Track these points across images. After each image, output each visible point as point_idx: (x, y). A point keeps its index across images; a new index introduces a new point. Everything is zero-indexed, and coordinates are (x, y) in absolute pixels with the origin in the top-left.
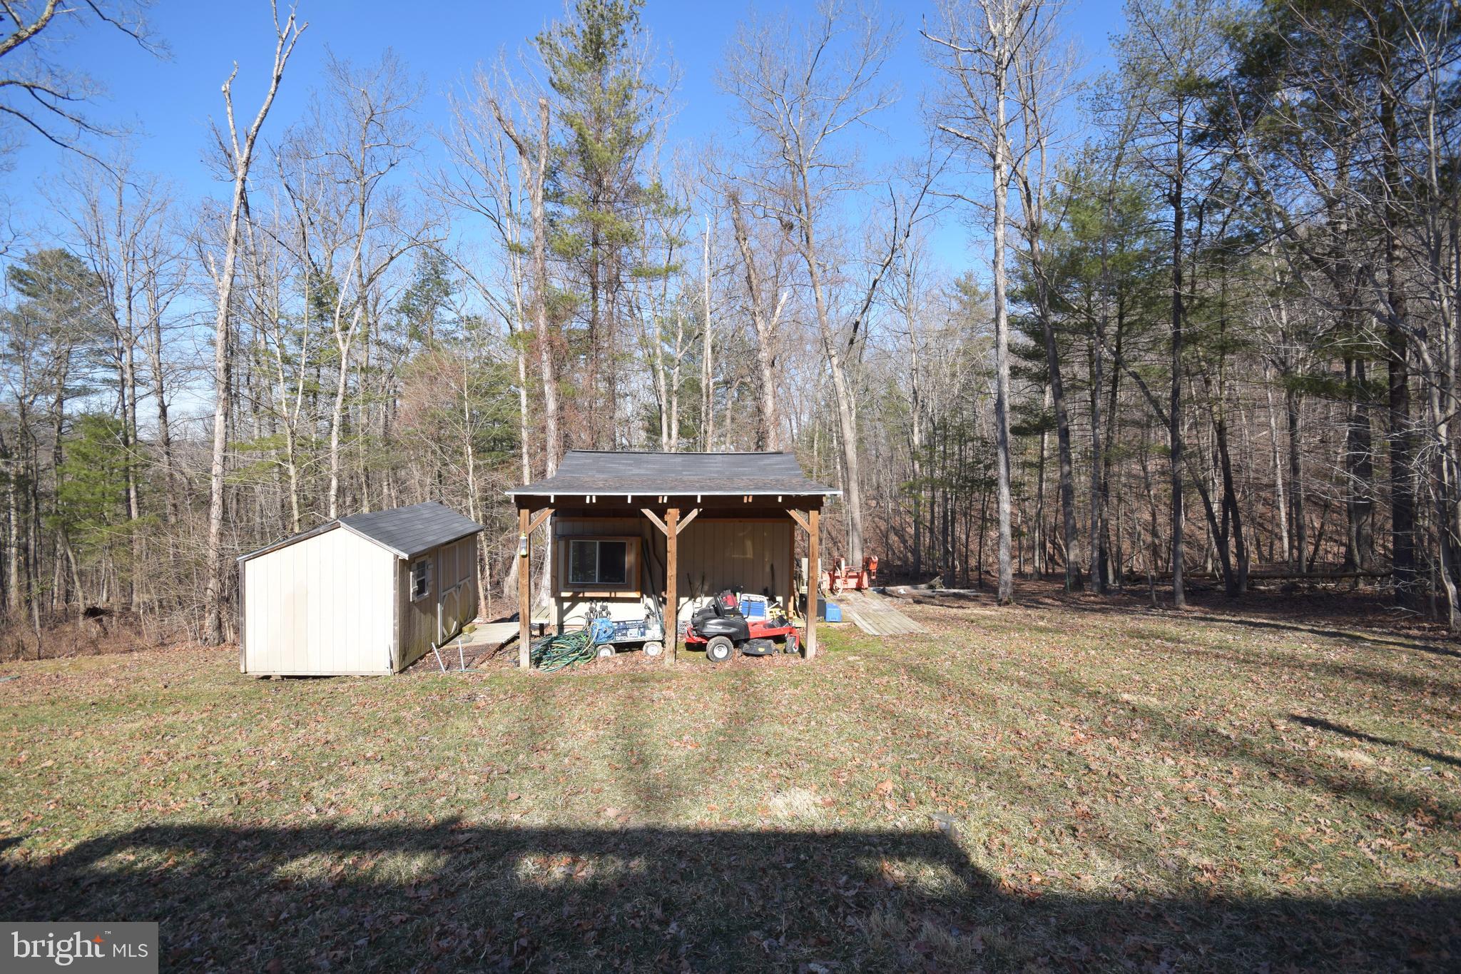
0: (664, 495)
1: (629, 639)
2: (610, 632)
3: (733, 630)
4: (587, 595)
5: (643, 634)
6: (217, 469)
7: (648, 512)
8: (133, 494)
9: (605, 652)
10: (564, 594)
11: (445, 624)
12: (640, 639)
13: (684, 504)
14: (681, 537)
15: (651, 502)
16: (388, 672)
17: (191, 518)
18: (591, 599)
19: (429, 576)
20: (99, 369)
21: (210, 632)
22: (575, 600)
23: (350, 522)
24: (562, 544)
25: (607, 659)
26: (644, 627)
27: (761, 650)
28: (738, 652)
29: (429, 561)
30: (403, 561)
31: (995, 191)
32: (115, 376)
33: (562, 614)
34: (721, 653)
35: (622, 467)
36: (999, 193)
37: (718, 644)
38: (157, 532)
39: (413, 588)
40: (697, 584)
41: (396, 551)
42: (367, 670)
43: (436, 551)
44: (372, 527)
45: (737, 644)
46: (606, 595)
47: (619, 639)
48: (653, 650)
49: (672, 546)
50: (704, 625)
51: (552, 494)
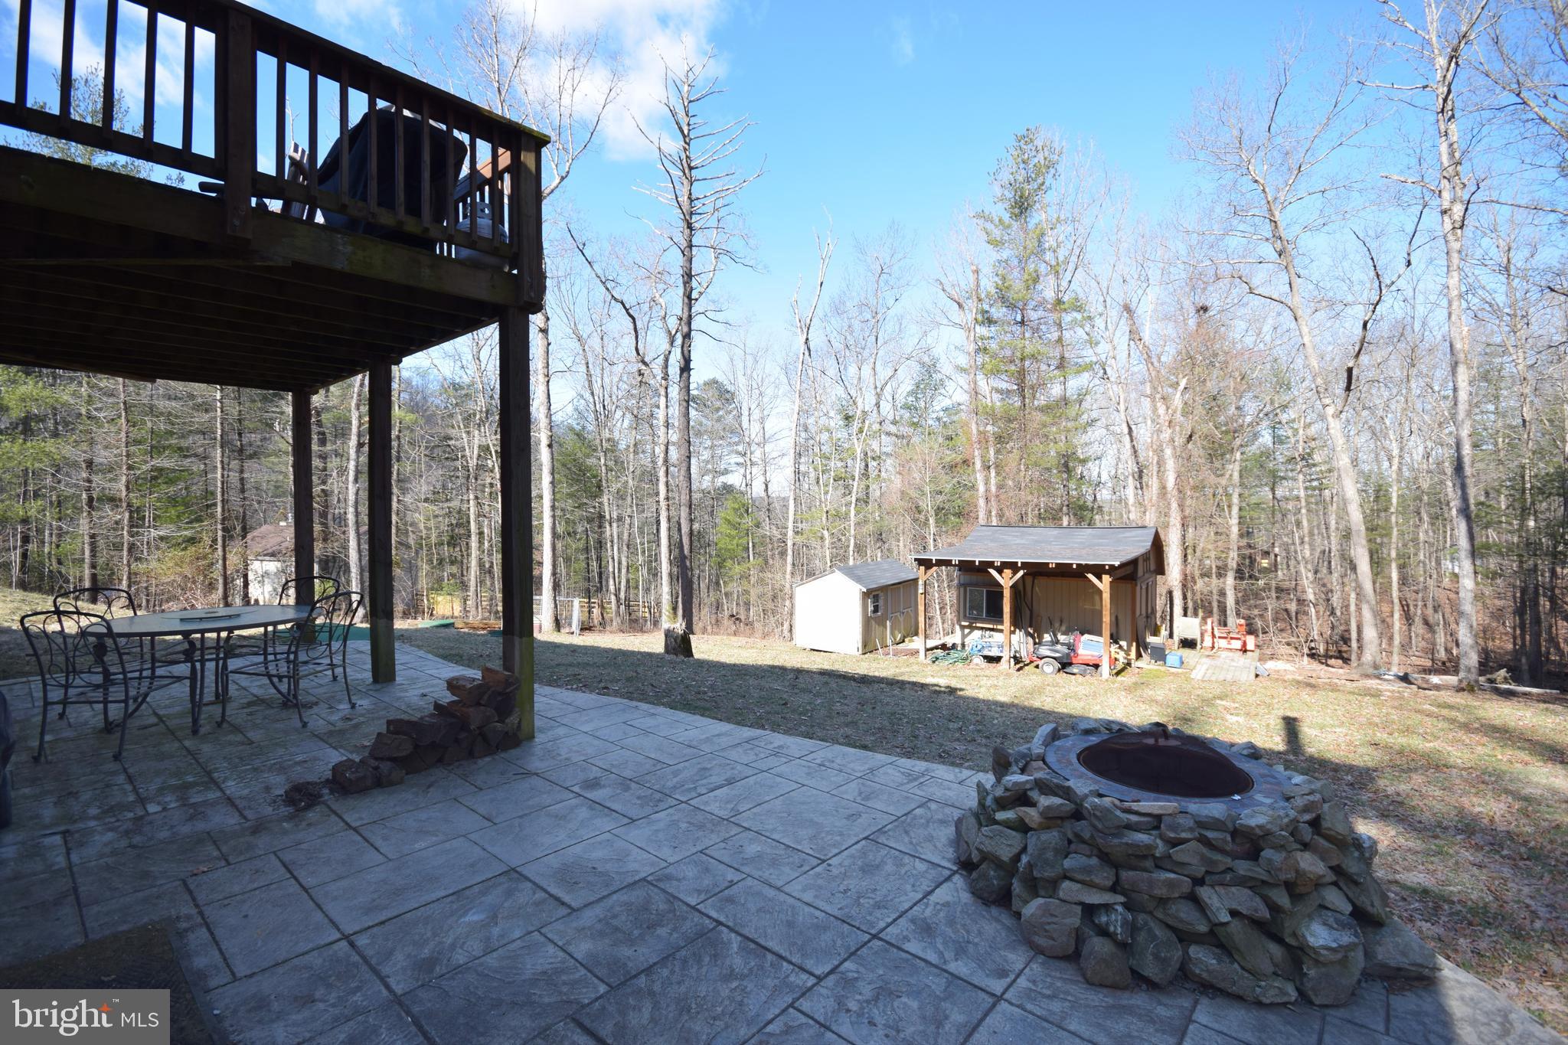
0: (1001, 560)
1: (992, 654)
2: (984, 649)
4: (978, 625)
6: (790, 533)
7: (991, 571)
8: (751, 545)
9: (977, 661)
10: (963, 623)
11: (892, 633)
12: (999, 655)
13: (1013, 567)
15: (991, 564)
16: (857, 654)
17: (776, 562)
18: (982, 628)
19: (881, 603)
20: (734, 456)
21: (786, 633)
22: (972, 628)
23: (840, 569)
24: (962, 590)
25: (978, 665)
27: (1076, 670)
29: (881, 594)
30: (866, 592)
31: (1445, 237)
32: (741, 460)
33: (964, 636)
35: (1010, 538)
36: (1451, 237)
38: (762, 571)
39: (870, 608)
40: (1057, 625)
41: (862, 586)
42: (843, 650)
43: (885, 589)
44: (850, 573)
46: (991, 626)
49: (1007, 594)
51: (956, 559)
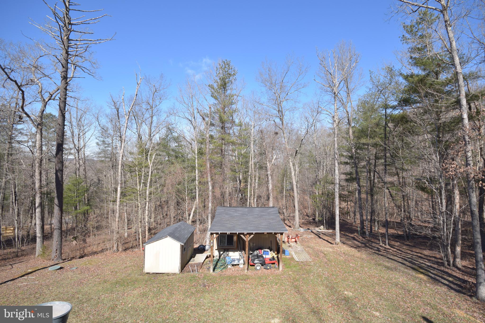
0: (246, 232)
1: (235, 263)
2: (231, 261)
3: (261, 262)
5: (239, 262)
7: (242, 236)
9: (229, 267)
10: (218, 248)
11: (188, 256)
12: (238, 263)
13: (250, 234)
14: (250, 241)
15: (243, 234)
16: (178, 272)
21: (115, 249)
25: (230, 269)
26: (239, 260)
27: (268, 267)
28: (263, 267)
29: (186, 242)
30: (182, 246)
34: (258, 268)
37: (258, 266)
41: (181, 243)
42: (173, 272)
43: (188, 240)
45: (262, 265)
47: (233, 263)
48: (241, 266)
49: (247, 244)
50: (254, 261)
51: (219, 232)
